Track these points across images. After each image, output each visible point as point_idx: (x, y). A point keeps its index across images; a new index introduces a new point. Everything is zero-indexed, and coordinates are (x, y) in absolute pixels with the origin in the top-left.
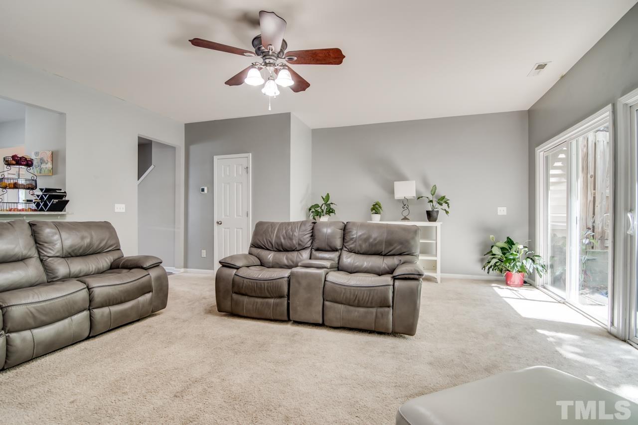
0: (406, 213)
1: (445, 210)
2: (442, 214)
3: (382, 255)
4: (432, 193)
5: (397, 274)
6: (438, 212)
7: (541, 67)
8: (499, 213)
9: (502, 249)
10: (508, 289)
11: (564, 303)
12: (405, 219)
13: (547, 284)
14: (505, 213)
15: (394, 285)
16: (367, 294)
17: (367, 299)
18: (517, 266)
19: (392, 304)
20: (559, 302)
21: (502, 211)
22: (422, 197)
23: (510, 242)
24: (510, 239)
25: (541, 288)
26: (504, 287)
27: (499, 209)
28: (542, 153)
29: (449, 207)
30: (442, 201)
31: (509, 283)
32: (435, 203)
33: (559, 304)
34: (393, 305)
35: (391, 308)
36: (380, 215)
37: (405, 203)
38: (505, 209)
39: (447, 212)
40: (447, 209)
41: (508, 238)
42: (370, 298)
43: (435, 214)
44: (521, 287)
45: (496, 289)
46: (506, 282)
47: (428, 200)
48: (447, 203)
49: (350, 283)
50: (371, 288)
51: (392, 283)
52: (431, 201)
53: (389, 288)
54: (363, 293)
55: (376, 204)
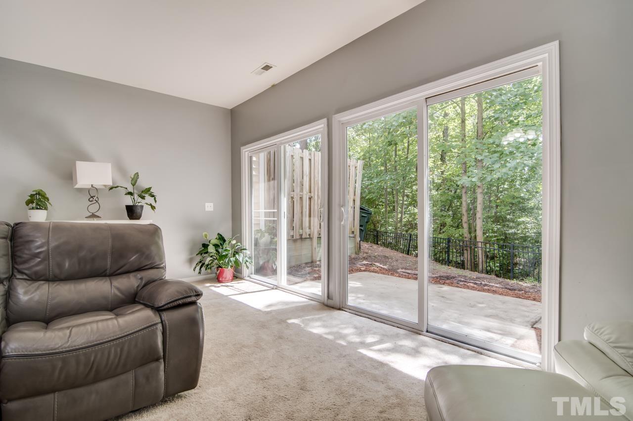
0: (94, 208)
1: (151, 205)
2: (147, 210)
3: (105, 276)
4: (133, 183)
5: (163, 303)
6: (142, 207)
7: (267, 68)
8: (207, 209)
9: (216, 246)
10: (222, 286)
11: (276, 289)
12: (93, 216)
13: (252, 274)
14: (212, 209)
15: (162, 322)
16: (116, 351)
17: (117, 360)
18: (231, 261)
19: (162, 354)
20: (273, 289)
21: (209, 207)
22: (118, 187)
23: (222, 239)
24: (221, 235)
25: (248, 278)
26: (219, 285)
27: (207, 204)
28: (247, 153)
29: (156, 201)
30: (146, 193)
31: (221, 279)
32: (136, 196)
33: (274, 290)
34: (164, 355)
35: (162, 361)
36: (45, 211)
37: (92, 195)
38: (212, 204)
39: (153, 208)
40: (154, 204)
41: (219, 234)
42: (123, 357)
43: (139, 210)
44: (232, 281)
45: (213, 288)
46: (218, 279)
47: (125, 191)
48: (153, 196)
49: (76, 344)
50: (123, 339)
51: (159, 320)
52: (131, 194)
53: (157, 328)
54: (106, 353)
55: (39, 194)
